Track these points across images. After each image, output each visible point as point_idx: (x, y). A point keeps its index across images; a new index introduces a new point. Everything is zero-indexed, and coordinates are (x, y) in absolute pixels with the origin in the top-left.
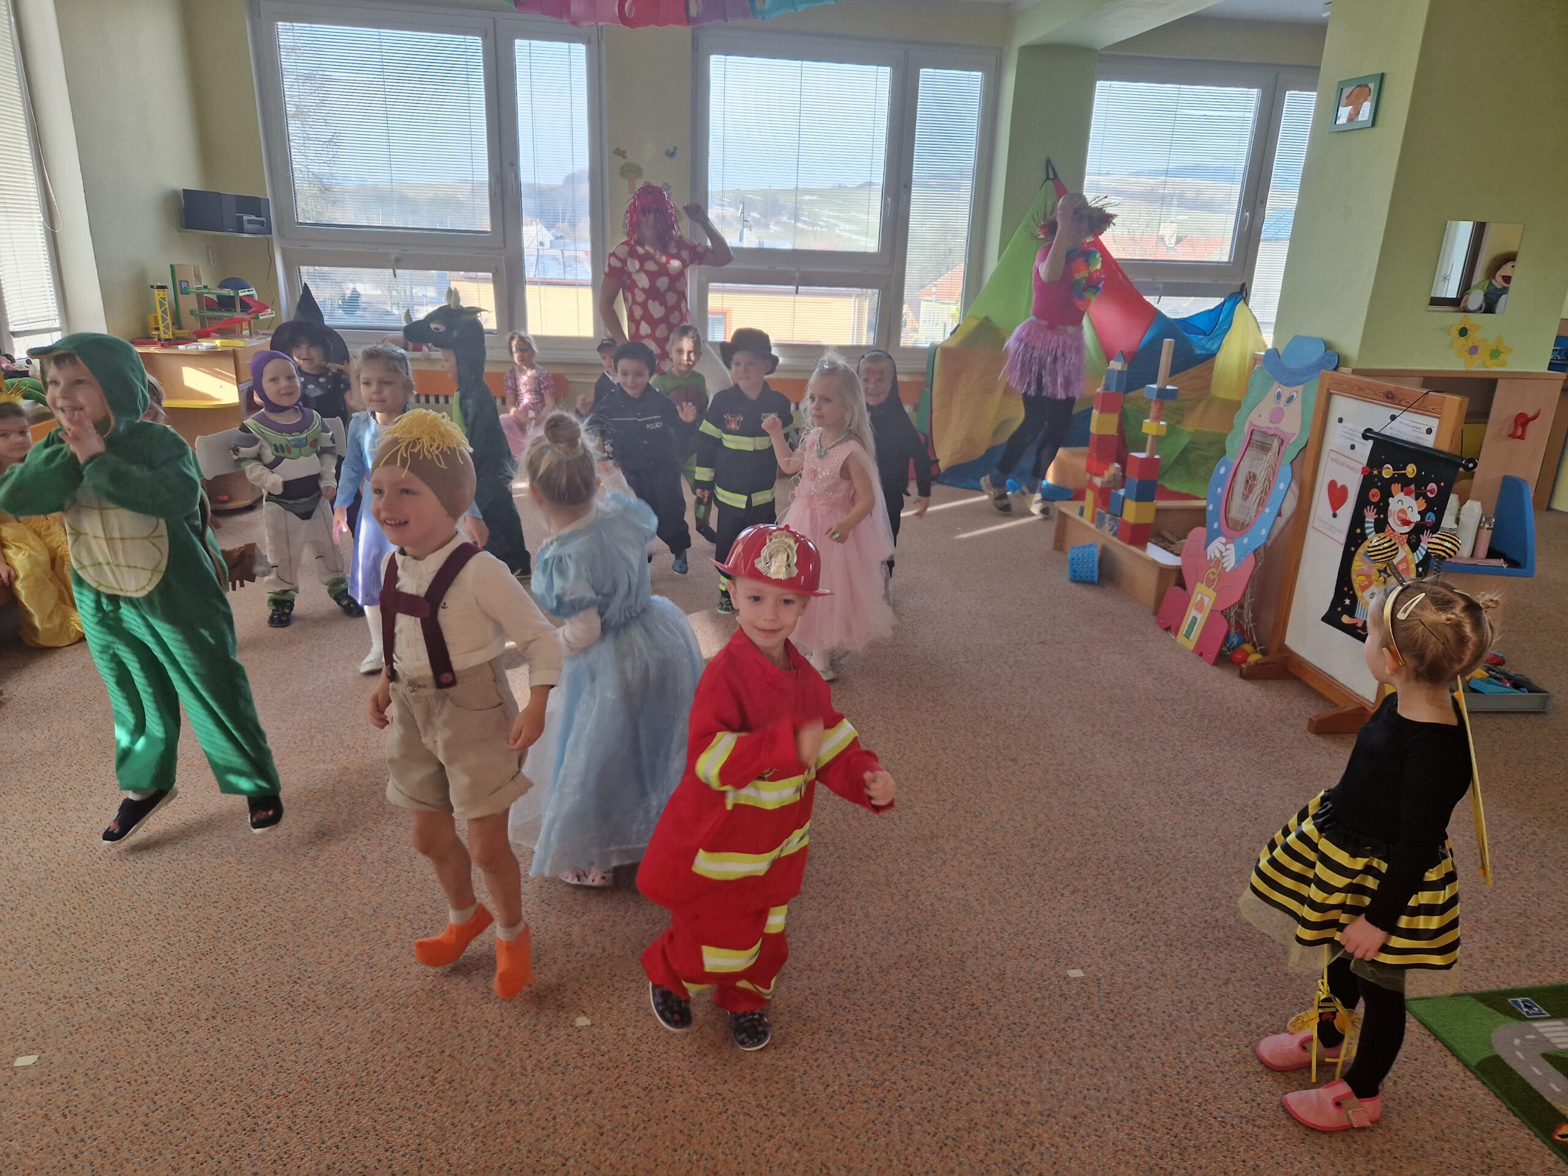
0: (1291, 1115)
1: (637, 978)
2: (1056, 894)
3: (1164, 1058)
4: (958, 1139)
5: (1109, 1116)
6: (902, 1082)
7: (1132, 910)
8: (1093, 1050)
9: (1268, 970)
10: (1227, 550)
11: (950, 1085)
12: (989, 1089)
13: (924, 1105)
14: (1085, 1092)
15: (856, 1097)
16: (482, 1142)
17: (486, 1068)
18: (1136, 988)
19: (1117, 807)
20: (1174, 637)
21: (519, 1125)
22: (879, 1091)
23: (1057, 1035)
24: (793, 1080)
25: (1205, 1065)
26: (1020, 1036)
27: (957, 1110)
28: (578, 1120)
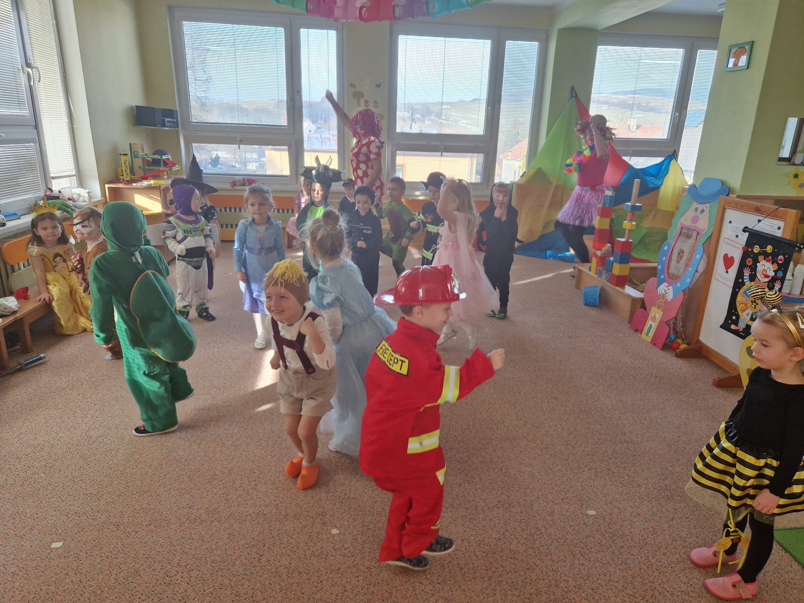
0: (709, 591)
1: (363, 509)
2: (580, 470)
3: (640, 559)
4: (531, 599)
5: (611, 589)
6: (501, 568)
7: (621, 480)
8: (602, 554)
9: (695, 513)
10: (668, 289)
11: (526, 570)
12: (547, 573)
13: (513, 580)
14: (598, 576)
15: (477, 575)
16: (285, 593)
17: (286, 555)
18: (624, 521)
19: (612, 425)
20: (640, 335)
21: (303, 585)
22: (489, 572)
23: (582, 545)
24: (444, 566)
25: (663, 563)
26: (563, 545)
27: (530, 584)
28: (334, 583)
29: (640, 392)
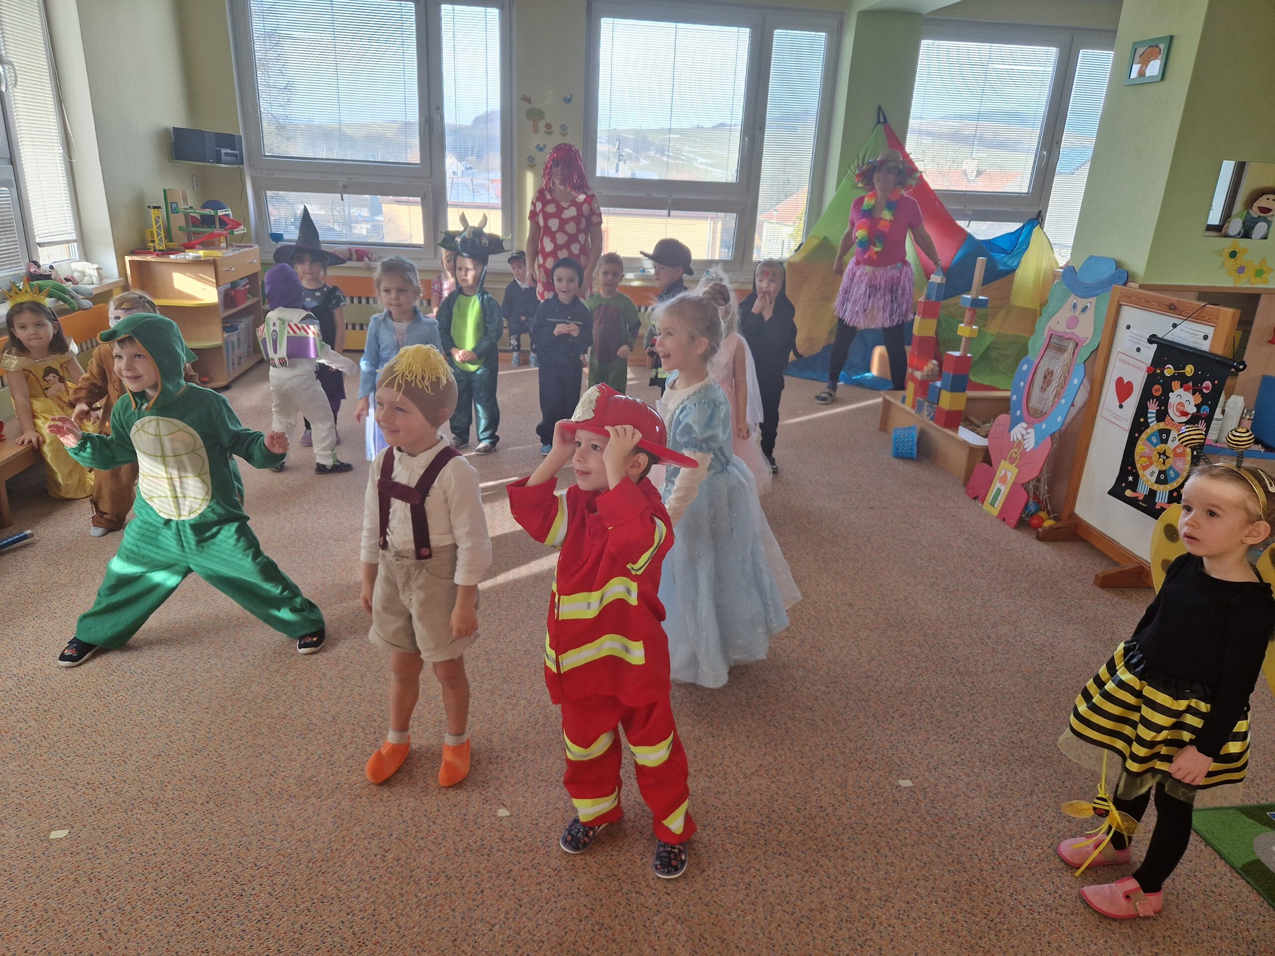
0: (1088, 905)
1: (546, 778)
2: (888, 717)
3: (980, 855)
4: (812, 918)
5: (936, 902)
6: (764, 869)
7: (952, 732)
8: (922, 847)
9: (1066, 784)
10: (1027, 433)
11: (804, 873)
12: (836, 877)
13: (783, 889)
14: (916, 881)
15: (727, 881)
16: (425, 909)
17: (426, 849)
18: (956, 796)
19: (937, 646)
20: (981, 505)
21: (454, 897)
22: (746, 876)
23: (891, 834)
25: (1015, 862)
26: (861, 834)
27: (810, 894)
28: (501, 893)
29: (980, 594)
